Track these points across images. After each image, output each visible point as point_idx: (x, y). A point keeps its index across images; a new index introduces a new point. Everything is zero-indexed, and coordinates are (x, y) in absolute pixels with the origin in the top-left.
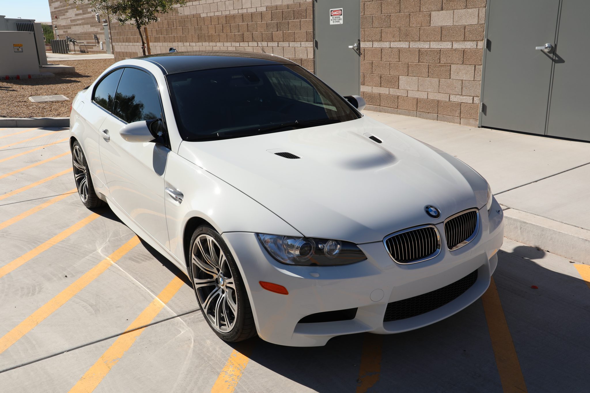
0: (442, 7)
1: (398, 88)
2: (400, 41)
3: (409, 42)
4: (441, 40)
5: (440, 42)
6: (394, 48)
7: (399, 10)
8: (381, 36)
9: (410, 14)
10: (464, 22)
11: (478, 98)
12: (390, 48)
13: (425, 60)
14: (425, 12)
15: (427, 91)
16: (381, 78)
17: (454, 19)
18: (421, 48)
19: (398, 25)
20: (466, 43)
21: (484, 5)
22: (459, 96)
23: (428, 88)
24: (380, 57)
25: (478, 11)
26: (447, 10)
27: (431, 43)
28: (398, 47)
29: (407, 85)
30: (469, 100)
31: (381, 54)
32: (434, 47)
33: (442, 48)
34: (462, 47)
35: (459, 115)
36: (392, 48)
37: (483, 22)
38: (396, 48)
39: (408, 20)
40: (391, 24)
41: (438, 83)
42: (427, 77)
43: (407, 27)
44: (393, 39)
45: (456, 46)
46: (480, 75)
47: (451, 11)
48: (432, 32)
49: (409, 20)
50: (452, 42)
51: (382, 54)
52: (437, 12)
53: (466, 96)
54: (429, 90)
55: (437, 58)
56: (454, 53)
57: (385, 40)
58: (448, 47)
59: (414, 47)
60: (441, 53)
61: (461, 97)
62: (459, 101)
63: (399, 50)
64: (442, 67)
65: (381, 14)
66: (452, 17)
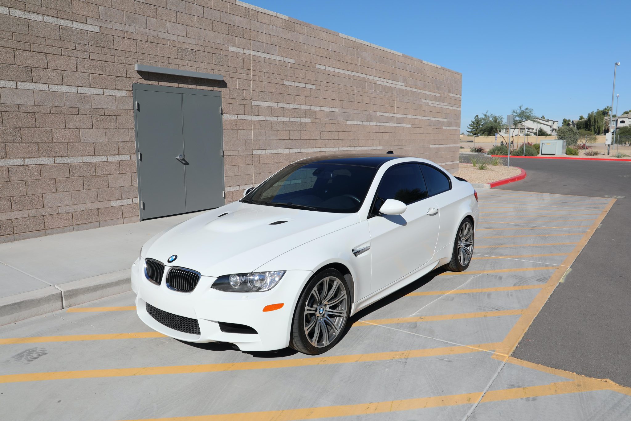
0: (92, 126)
1: (43, 207)
2: (39, 157)
3: (54, 158)
4: (95, 155)
5: (94, 157)
6: (31, 165)
7: (34, 125)
8: (6, 152)
9: (52, 130)
10: (116, 139)
11: (137, 198)
12: (24, 165)
13: (78, 174)
14: (72, 128)
15: (84, 202)
16: (11, 201)
17: (107, 137)
18: (71, 163)
19: (34, 141)
20: (120, 156)
21: (133, 126)
22: (120, 201)
23: (84, 200)
24: (7, 176)
25: (128, 131)
26: (98, 129)
27: (83, 157)
28: (37, 163)
29: (56, 202)
30: (129, 202)
31: (7, 173)
32: (87, 161)
33: (96, 162)
34: (117, 160)
35: (121, 217)
36: (28, 165)
37: (134, 140)
38: (33, 165)
39: (50, 136)
40: (23, 138)
41: (96, 193)
42: (83, 189)
43: (49, 142)
44: (29, 156)
45: (111, 159)
46: (136, 180)
47: (103, 130)
48: (83, 147)
49: (52, 136)
50: (107, 155)
51: (10, 173)
52: (88, 129)
53: (126, 200)
54: (87, 201)
55: (92, 171)
56: (110, 165)
57: (14, 157)
58: (103, 160)
59: (60, 162)
60: (96, 166)
61: (122, 201)
62: (121, 205)
63: (40, 166)
64: (98, 178)
65: (3, 127)
66: (104, 134)
